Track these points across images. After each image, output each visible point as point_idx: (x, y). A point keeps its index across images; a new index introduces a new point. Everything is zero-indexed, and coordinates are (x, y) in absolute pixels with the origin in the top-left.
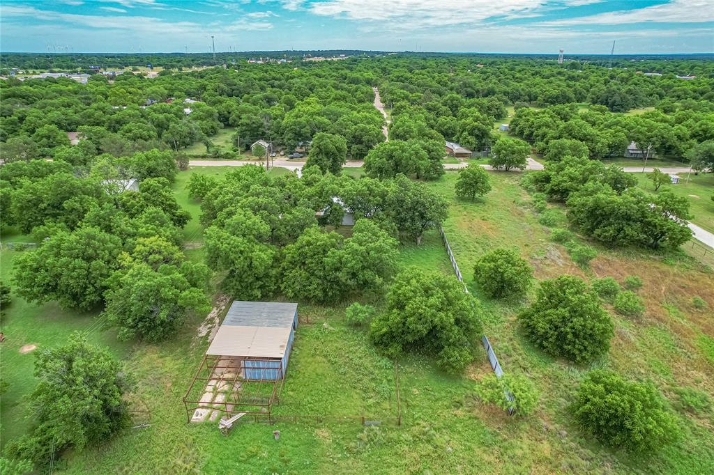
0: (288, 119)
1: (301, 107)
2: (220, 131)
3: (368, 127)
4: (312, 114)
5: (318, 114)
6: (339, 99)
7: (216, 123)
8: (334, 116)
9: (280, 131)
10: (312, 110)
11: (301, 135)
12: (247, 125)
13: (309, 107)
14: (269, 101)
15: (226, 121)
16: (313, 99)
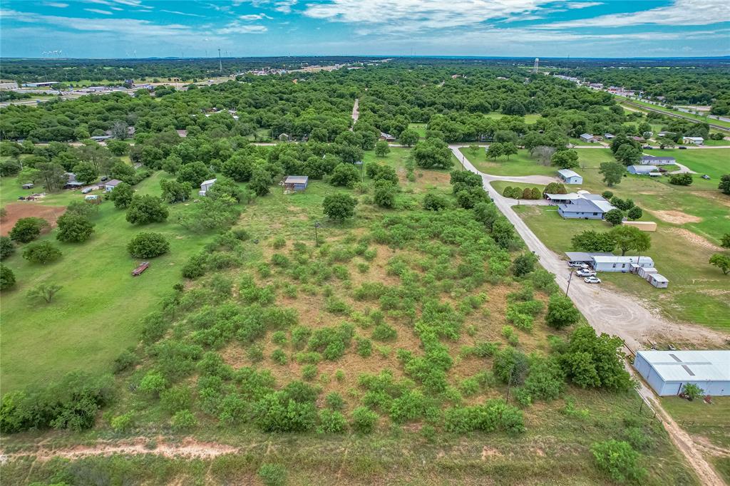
0: (298, 122)
1: (304, 115)
2: (258, 129)
3: (340, 126)
4: (312, 119)
5: (314, 119)
6: (327, 110)
7: (255, 125)
8: (323, 120)
9: (294, 128)
10: (311, 117)
11: (305, 130)
12: (277, 125)
13: (309, 116)
14: (283, 111)
15: (261, 124)
16: (311, 110)
